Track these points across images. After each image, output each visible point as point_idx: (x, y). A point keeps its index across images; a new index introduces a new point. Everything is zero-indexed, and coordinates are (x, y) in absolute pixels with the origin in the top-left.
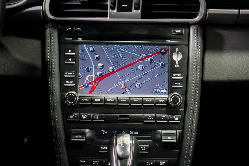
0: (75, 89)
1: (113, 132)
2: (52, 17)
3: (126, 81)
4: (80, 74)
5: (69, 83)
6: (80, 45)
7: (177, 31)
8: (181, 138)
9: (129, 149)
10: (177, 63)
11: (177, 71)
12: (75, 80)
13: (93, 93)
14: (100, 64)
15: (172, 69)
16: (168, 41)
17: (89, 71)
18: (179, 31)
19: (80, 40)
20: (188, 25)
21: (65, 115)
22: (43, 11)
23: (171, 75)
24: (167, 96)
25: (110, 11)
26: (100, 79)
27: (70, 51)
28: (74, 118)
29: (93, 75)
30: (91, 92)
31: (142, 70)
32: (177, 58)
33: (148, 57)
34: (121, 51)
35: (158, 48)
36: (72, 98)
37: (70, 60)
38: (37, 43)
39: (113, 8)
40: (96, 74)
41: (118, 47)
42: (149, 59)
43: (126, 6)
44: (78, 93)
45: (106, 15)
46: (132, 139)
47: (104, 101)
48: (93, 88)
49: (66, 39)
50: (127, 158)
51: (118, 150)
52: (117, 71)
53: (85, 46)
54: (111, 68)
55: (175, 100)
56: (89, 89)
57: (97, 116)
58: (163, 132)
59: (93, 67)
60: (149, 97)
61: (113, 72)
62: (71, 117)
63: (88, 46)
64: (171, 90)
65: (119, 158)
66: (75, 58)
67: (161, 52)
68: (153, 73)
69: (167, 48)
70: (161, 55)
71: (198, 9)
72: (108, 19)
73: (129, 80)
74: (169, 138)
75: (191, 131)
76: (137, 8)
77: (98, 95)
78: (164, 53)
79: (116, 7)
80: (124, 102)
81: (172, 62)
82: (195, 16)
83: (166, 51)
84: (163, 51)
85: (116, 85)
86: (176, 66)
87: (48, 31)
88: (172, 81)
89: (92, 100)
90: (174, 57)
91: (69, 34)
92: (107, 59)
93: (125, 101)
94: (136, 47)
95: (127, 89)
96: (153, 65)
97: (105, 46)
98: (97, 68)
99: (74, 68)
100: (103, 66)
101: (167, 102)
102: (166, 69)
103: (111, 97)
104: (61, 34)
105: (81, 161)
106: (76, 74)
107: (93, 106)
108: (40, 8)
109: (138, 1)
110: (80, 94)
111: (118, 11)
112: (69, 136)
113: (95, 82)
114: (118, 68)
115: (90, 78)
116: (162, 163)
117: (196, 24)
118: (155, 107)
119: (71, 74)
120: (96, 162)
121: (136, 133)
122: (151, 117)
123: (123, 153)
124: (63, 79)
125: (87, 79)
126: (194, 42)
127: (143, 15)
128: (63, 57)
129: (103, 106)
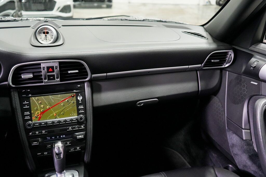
0: (31, 120)
1: (53, 138)
2: (14, 86)
4: (32, 112)
5: (27, 118)
6: (31, 98)
7: (78, 86)
8: (86, 136)
9: (61, 149)
10: (80, 101)
11: (81, 104)
12: (31, 115)
13: (40, 120)
14: (42, 106)
15: (78, 104)
16: (75, 91)
17: (37, 110)
18: (80, 86)
19: (30, 95)
20: (84, 82)
21: (27, 134)
22: (9, 84)
23: (78, 107)
24: (77, 117)
25: (44, 80)
26: (43, 113)
27: (26, 101)
28: (32, 134)
29: (39, 111)
30: (39, 120)
31: (64, 106)
32: (80, 98)
33: (66, 99)
34: (52, 98)
35: (70, 95)
36: (29, 125)
37: (26, 106)
38: (7, 100)
39: (45, 79)
40: (40, 111)
41: (50, 96)
42: (66, 100)
43: (52, 78)
45: (42, 82)
46: (62, 144)
47: (46, 123)
48: (40, 117)
49: (23, 96)
50: (61, 153)
51: (56, 150)
52: (51, 108)
53: (33, 98)
54: (48, 107)
55: (81, 118)
56: (38, 119)
57: (44, 132)
58: (77, 133)
59: (39, 108)
60: (68, 118)
61: (49, 108)
62: (30, 134)
63: (35, 97)
64: (79, 114)
65: (57, 154)
66: (29, 105)
67: (72, 96)
68: (69, 107)
69: (75, 94)
70: (72, 98)
71: (87, 75)
72: (43, 84)
73: (57, 111)
74: (80, 136)
76: (57, 78)
77: (43, 121)
78: (73, 97)
79: (47, 79)
80: (56, 123)
81: (78, 101)
82: (86, 78)
84: (73, 95)
85: (51, 115)
86: (80, 102)
87: (12, 93)
88: (78, 110)
89: (40, 124)
90: (79, 98)
91: (24, 93)
92: (45, 103)
93: (57, 122)
94: (59, 95)
95: (57, 116)
96: (68, 103)
97: (44, 97)
98: (41, 108)
99: (29, 110)
100: (44, 107)
101: (77, 119)
102: (75, 104)
103: (49, 121)
104: (20, 94)
105: (38, 154)
106: (30, 112)
107: (41, 127)
108: (6, 83)
109: (57, 75)
110: (33, 122)
111: (48, 80)
112: (30, 144)
113: (40, 115)
114: (52, 106)
115: (38, 113)
116: (78, 148)
117: (87, 81)
118: (72, 123)
119: (28, 113)
120: (46, 153)
121: (64, 136)
122: (70, 128)
123: (59, 152)
124: (24, 116)
125: (36, 114)
126: (87, 90)
127: (61, 81)
128: (22, 105)
129: (46, 126)
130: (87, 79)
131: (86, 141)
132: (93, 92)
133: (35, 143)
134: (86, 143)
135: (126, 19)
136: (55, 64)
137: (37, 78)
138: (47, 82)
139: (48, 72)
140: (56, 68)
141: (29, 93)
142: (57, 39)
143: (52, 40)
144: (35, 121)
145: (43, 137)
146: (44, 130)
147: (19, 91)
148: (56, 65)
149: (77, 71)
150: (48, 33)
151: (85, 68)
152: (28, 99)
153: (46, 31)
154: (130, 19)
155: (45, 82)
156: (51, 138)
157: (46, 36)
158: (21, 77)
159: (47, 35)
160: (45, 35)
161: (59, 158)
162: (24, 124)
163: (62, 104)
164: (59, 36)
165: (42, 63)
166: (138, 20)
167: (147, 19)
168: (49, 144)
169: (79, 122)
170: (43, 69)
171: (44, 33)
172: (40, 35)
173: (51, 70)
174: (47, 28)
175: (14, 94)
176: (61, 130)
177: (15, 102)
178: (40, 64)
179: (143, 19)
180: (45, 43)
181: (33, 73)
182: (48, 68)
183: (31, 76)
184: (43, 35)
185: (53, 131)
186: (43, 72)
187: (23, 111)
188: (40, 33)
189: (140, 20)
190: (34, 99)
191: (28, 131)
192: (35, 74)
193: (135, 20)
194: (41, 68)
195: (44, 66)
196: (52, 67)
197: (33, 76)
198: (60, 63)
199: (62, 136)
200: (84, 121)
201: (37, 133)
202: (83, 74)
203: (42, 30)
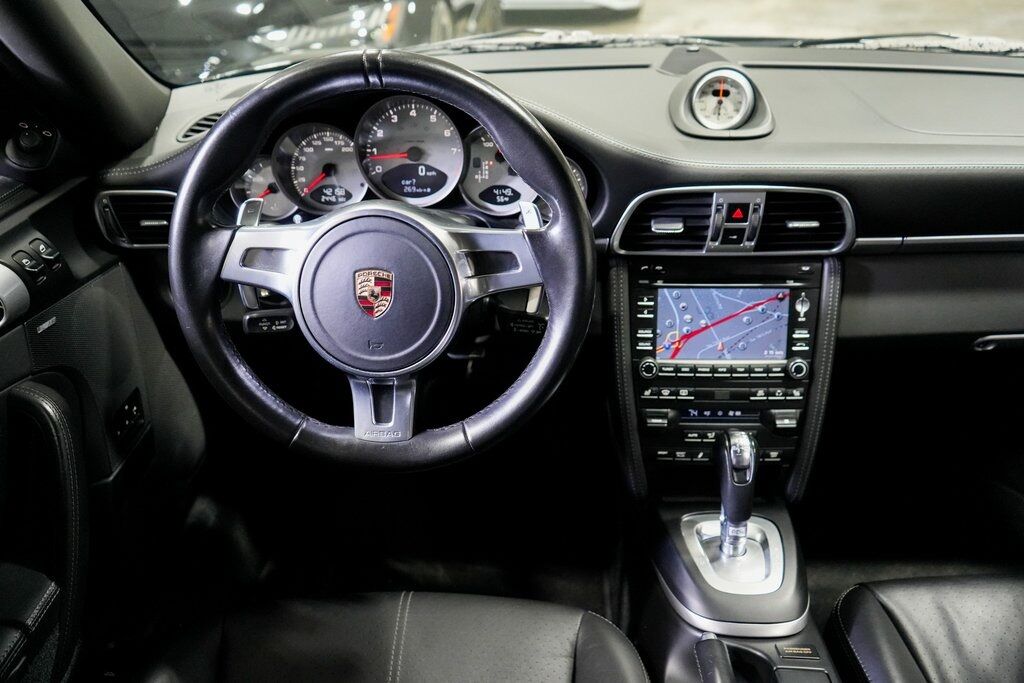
0: (652, 354)
1: (705, 413)
2: (622, 252)
3: (725, 340)
4: (658, 331)
5: (643, 346)
6: (660, 290)
7: (804, 268)
8: (802, 420)
9: (748, 456)
10: (802, 315)
11: (801, 326)
12: (653, 341)
13: (678, 356)
14: (688, 317)
15: (793, 323)
16: (791, 283)
17: (672, 326)
18: (807, 268)
19: (659, 283)
21: (639, 391)
22: (611, 246)
23: (791, 332)
24: (785, 362)
25: (709, 243)
26: (687, 337)
27: (646, 299)
28: (651, 394)
29: (677, 332)
30: (673, 357)
31: (749, 323)
32: (802, 308)
33: (758, 305)
34: (719, 297)
35: (772, 292)
36: (649, 369)
37: (646, 312)
39: (714, 239)
40: (681, 330)
41: (714, 292)
42: (760, 308)
43: (735, 237)
44: (654, 358)
45: (701, 248)
46: (750, 440)
47: (694, 369)
48: (677, 350)
49: (641, 282)
50: (746, 468)
51: (733, 458)
52: (713, 325)
53: (665, 290)
54: (703, 322)
55: (799, 369)
56: (671, 353)
57: (684, 392)
58: (777, 411)
59: (678, 321)
60: (758, 362)
61: (707, 327)
62: (647, 393)
63: (671, 290)
64: (790, 355)
65: (734, 467)
66: (653, 310)
67: (777, 298)
68: (764, 329)
69: (787, 291)
70: (777, 302)
71: (841, 236)
72: (703, 252)
73: (728, 338)
74: (787, 421)
75: (819, 412)
76: (749, 240)
77: (685, 361)
78: (781, 300)
79: (720, 238)
80: (723, 372)
81: (794, 314)
82: (833, 246)
83: (785, 296)
84: (780, 296)
85: (710, 346)
86: (800, 319)
87: (613, 272)
88: (791, 342)
89: (677, 369)
90: (799, 307)
91: (645, 275)
92: (697, 308)
93: (725, 370)
94: (741, 290)
95: (725, 352)
96: (764, 317)
97: (697, 291)
98: (683, 323)
99: (651, 324)
100: (692, 320)
101: (785, 369)
102: (785, 322)
103: (704, 363)
104: (634, 275)
105: (660, 453)
106: (654, 332)
107: (676, 381)
108: (605, 241)
109: (754, 229)
110: (659, 361)
111: (722, 243)
112: (642, 419)
113: (679, 341)
114: (714, 321)
115: (673, 336)
116: (774, 454)
117: (833, 256)
118: (767, 381)
119: (646, 333)
120: (681, 454)
121: (738, 413)
122: (761, 392)
123: (738, 462)
124: (635, 341)
125: (668, 337)
126: (830, 285)
127: (756, 248)
128: (635, 309)
129: (694, 380)
130: (834, 250)
132: (845, 291)
133: (656, 422)
134: (799, 444)
135: (943, 45)
136: (755, 195)
137: (694, 234)
138: (716, 250)
139: (729, 219)
140: (755, 210)
141: (657, 276)
142: (750, 118)
143: (737, 118)
144: (663, 359)
145: (682, 407)
146: (684, 386)
147: (632, 264)
148: (758, 201)
149: (815, 224)
150: (726, 93)
151: (842, 217)
152: (652, 292)
153: (722, 87)
154: (961, 49)
155: (711, 247)
156: (701, 414)
157: (720, 102)
158: (650, 227)
159: (724, 99)
160: (716, 99)
161: (743, 480)
162: (635, 368)
163: (745, 319)
164: (760, 105)
165: (718, 191)
166: (987, 49)
167: (1014, 48)
168: (693, 429)
169: (788, 380)
170: (718, 211)
171: (716, 93)
172: (703, 99)
173: (738, 213)
174: (720, 80)
175: (618, 276)
176: (734, 396)
177: (618, 294)
178: (710, 194)
179: (1007, 49)
180: (715, 125)
181: (685, 219)
182: (732, 207)
183: (678, 227)
184: (712, 101)
185: (711, 395)
186: (715, 219)
187: (637, 324)
188: (703, 93)
189: (995, 50)
190: (669, 297)
191: (641, 384)
192: (691, 223)
193: (980, 49)
194: (710, 205)
195: (721, 201)
196: (745, 207)
197: (685, 227)
198: (770, 195)
199: (731, 413)
200: (800, 380)
202: (832, 230)
203: (710, 84)
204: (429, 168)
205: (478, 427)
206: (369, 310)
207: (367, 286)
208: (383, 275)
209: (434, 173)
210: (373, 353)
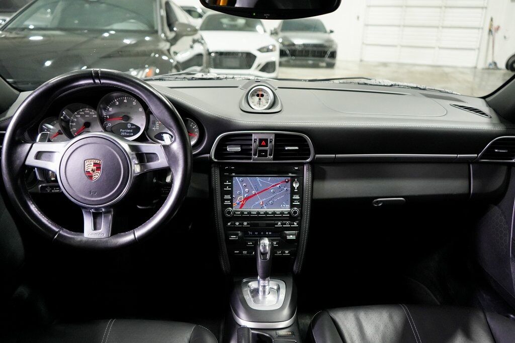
0: (231, 206)
2: (216, 160)
3: (264, 200)
4: (234, 196)
5: (227, 203)
6: (234, 178)
7: (295, 168)
8: (298, 236)
9: (267, 248)
10: (296, 188)
11: (296, 193)
12: (231, 200)
13: (243, 208)
14: (247, 190)
15: (293, 192)
16: (290, 175)
17: (240, 194)
18: (297, 168)
19: (234, 174)
20: (303, 164)
21: (225, 223)
22: (210, 157)
23: (292, 196)
24: (290, 209)
25: (253, 156)
26: (246, 199)
27: (227, 182)
28: (231, 224)
29: (242, 197)
30: (241, 208)
31: (274, 193)
32: (296, 185)
33: (277, 184)
34: (260, 181)
35: (283, 179)
36: (229, 212)
37: (228, 187)
38: (206, 176)
39: (255, 155)
40: (244, 196)
41: (258, 178)
42: (278, 186)
43: (264, 154)
44: (232, 208)
45: (250, 159)
46: (269, 241)
47: (249, 213)
48: (243, 205)
49: (225, 174)
50: (267, 253)
51: (261, 248)
52: (258, 193)
53: (237, 178)
54: (254, 192)
55: (295, 212)
56: (239, 206)
57: (245, 223)
58: (287, 232)
59: (242, 192)
60: (278, 210)
61: (255, 194)
62: (229, 224)
63: (239, 178)
64: (292, 206)
65: (262, 254)
66: (231, 186)
67: (285, 181)
68: (280, 195)
69: (289, 178)
70: (285, 183)
71: (309, 154)
72: (251, 161)
73: (265, 199)
74: (291, 236)
75: (305, 232)
76: (270, 155)
77: (246, 209)
78: (287, 182)
79: (257, 154)
80: (262, 214)
81: (292, 188)
82: (307, 159)
83: (289, 181)
84: (287, 180)
85: (257, 203)
86: (295, 190)
87: (213, 169)
88: (292, 200)
89: (242, 213)
90: (294, 185)
91: (227, 171)
92: (251, 186)
94: (270, 178)
95: (264, 205)
96: (280, 189)
97: (250, 178)
98: (245, 192)
99: (230, 193)
100: (249, 191)
101: (289, 213)
102: (289, 192)
103: (254, 210)
104: (222, 171)
105: (235, 252)
106: (232, 196)
107: (242, 217)
108: (208, 155)
109: (271, 150)
110: (234, 209)
111: (258, 156)
112: (227, 236)
113: (243, 201)
114: (259, 191)
115: (240, 199)
116: (287, 252)
117: (308, 163)
118: (281, 217)
119: (228, 197)
120: (245, 252)
121: (270, 233)
122: (279, 223)
123: (264, 251)
124: (223, 200)
125: (238, 199)
126: (307, 175)
127: (274, 159)
128: (223, 186)
129: (249, 217)
130: (308, 160)
131: (298, 244)
132: (314, 178)
133: (233, 237)
134: (298, 247)
135: (366, 82)
136: (270, 136)
137: (246, 152)
138: (256, 160)
139: (260, 145)
140: (271, 142)
141: (232, 171)
142: (273, 105)
143: (267, 106)
144: (236, 208)
145: (244, 230)
146: (245, 221)
147: (221, 166)
148: (271, 138)
149: (297, 148)
150: (262, 95)
151: (308, 145)
152: (230, 179)
153: (260, 93)
154: (372, 84)
155: (255, 159)
156: (254, 234)
157: (260, 99)
158: (227, 149)
159: (261, 98)
160: (258, 98)
161: (265, 259)
162: (223, 211)
163: (272, 191)
164: (276, 100)
165: (254, 133)
166: (383, 84)
167: (397, 84)
168: (250, 241)
169: (291, 217)
170: (255, 142)
171: (258, 95)
172: (253, 98)
173: (263, 143)
174: (262, 90)
175: (214, 171)
176: (268, 225)
177: (215, 181)
178: (251, 135)
179: (390, 84)
180: (258, 109)
181: (241, 146)
182: (261, 140)
183: (238, 149)
185: (257, 225)
186: (254, 146)
187: (224, 193)
188: (253, 95)
189: (386, 84)
190: (237, 180)
191: (226, 220)
192: (244, 147)
193: (379, 84)
194: (252, 140)
195: (256, 138)
196: (266, 140)
197: (241, 149)
198: (276, 135)
199: (267, 233)
200: (297, 217)
201: (237, 224)
202: (304, 152)
203: (255, 91)
204: (132, 125)
205: (140, 232)
206: (91, 177)
207: (90, 167)
208: (98, 162)
209: (134, 127)
210: (92, 197)
